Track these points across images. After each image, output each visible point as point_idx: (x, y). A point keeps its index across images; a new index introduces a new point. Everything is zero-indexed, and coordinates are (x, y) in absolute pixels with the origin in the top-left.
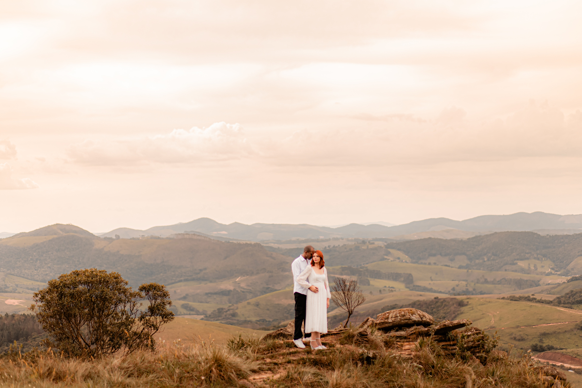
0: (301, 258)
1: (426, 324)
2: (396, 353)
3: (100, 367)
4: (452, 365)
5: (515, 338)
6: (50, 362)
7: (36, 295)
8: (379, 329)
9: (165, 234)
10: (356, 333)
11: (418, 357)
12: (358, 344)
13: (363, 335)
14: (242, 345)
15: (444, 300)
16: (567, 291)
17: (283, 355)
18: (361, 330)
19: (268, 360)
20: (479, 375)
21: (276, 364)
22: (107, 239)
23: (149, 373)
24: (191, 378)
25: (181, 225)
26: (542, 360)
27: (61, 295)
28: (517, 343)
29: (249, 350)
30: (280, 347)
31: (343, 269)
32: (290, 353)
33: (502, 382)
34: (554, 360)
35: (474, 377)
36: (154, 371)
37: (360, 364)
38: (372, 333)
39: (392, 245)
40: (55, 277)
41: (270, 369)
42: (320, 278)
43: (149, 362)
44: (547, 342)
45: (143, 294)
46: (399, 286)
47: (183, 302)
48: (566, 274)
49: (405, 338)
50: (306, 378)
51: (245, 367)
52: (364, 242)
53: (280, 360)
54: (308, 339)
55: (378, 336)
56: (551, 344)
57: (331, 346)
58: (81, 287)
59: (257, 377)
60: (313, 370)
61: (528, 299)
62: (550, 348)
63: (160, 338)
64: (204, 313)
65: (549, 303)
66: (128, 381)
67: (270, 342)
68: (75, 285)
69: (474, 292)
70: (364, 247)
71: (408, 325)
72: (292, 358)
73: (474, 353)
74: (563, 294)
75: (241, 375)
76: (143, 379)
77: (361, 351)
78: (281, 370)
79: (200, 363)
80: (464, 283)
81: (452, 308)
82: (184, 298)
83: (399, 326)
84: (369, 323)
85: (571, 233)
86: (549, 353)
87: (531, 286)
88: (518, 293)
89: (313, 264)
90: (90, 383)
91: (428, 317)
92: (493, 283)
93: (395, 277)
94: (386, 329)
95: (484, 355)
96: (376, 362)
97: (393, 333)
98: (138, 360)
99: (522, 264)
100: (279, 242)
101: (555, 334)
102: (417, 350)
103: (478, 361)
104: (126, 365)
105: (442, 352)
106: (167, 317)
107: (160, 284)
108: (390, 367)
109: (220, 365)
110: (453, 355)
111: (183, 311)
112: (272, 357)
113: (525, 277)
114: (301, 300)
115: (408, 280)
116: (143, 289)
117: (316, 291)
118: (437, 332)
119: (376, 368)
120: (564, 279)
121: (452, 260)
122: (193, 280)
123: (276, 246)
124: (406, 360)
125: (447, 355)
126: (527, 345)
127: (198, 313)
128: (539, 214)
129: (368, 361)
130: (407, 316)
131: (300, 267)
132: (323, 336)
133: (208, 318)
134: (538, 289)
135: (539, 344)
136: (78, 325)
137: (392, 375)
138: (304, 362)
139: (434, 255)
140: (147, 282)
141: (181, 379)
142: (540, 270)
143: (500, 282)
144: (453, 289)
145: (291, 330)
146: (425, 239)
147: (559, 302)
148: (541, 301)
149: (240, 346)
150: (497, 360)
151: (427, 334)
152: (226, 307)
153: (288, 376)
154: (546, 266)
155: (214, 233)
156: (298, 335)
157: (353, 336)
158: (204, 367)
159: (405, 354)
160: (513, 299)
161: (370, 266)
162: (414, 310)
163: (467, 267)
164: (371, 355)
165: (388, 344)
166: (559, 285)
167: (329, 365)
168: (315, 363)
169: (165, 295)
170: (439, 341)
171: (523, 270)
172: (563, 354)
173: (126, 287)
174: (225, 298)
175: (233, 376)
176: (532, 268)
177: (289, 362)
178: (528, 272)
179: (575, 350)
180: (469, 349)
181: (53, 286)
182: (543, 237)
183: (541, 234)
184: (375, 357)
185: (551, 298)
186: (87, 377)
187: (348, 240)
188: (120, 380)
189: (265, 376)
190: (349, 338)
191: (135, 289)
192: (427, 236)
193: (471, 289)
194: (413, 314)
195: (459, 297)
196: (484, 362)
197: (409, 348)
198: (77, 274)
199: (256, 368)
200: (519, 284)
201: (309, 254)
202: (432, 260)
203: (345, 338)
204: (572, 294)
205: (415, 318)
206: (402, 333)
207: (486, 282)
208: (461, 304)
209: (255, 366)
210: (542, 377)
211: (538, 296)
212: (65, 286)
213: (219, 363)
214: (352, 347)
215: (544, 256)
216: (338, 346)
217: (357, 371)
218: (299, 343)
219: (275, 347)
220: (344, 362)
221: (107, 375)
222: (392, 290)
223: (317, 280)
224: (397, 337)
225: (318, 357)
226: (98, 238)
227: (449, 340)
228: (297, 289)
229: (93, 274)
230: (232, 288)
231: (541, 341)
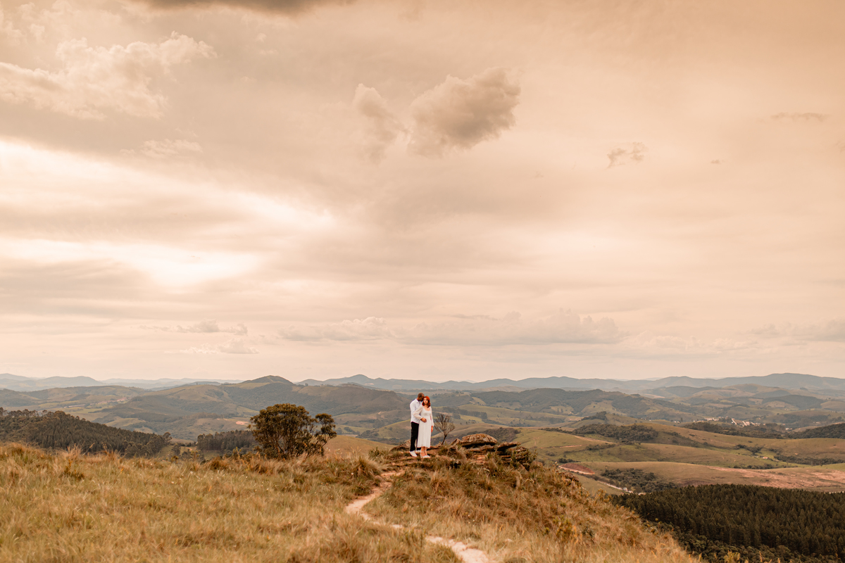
0: (416, 401)
1: (492, 444)
2: (473, 461)
3: (289, 465)
4: (508, 470)
5: (549, 454)
6: (258, 461)
7: (252, 419)
8: (463, 446)
9: (336, 384)
10: (449, 448)
11: (487, 464)
12: (450, 455)
13: (453, 450)
14: (377, 454)
15: (506, 429)
16: (581, 426)
17: (403, 460)
18: (452, 446)
19: (394, 464)
20: (524, 477)
21: (398, 466)
22: (300, 386)
23: (319, 469)
24: (345, 473)
25: (346, 379)
26: (565, 469)
27: (267, 419)
28: (550, 457)
29: (382, 457)
30: (401, 456)
31: (444, 408)
32: (408, 460)
33: (538, 482)
34: (573, 468)
35: (521, 478)
36: (322, 468)
37: (450, 468)
38: (459, 449)
39: (474, 395)
40: (264, 408)
41: (394, 470)
42: (428, 413)
43: (320, 463)
44: (568, 457)
45: (318, 420)
46: (478, 420)
47: (345, 426)
48: (580, 416)
49: (479, 452)
50: (416, 476)
51: (379, 467)
52: (457, 392)
53: (401, 464)
54: (419, 451)
55: (462, 451)
56: (571, 458)
57: (433, 456)
58: (280, 415)
59: (386, 474)
60: (421, 471)
61: (557, 430)
62: (571, 461)
63: (327, 448)
64: (358, 433)
65: (570, 433)
66: (306, 474)
67: (395, 452)
68: (276, 413)
69: (524, 425)
70: (458, 396)
71: (481, 444)
72: (408, 463)
73: (521, 463)
74: (579, 428)
75: (376, 472)
76: (315, 473)
77: (451, 460)
78: (402, 470)
79: (351, 464)
80: (518, 419)
81: (510, 434)
82: (346, 424)
83: (476, 445)
84: (457, 442)
85: (584, 390)
86: (570, 464)
87: (559, 422)
88: (551, 426)
89: (423, 404)
90: (282, 475)
91: (493, 440)
92: (535, 419)
93: (476, 414)
94: (467, 446)
95: (528, 464)
96: (461, 467)
97: (472, 449)
98: (313, 461)
99: (554, 408)
100: (405, 391)
101: (573, 452)
102: (486, 460)
103: (524, 468)
104: (305, 464)
105: (502, 462)
106: (332, 435)
107: (328, 414)
108: (469, 470)
109: (363, 466)
110: (509, 464)
111: (346, 432)
112: (396, 462)
113: (555, 416)
114: (415, 427)
115: (484, 416)
116: (317, 417)
117: (425, 421)
118: (499, 449)
119: (460, 471)
120: (579, 418)
121: (511, 405)
122: (352, 412)
123: (403, 393)
124: (479, 466)
125: (505, 464)
126: (556, 458)
127: (354, 433)
128: (564, 378)
129: (456, 466)
130: (481, 439)
131: (415, 405)
132: (428, 450)
133: (361, 436)
134: (564, 424)
135: (564, 458)
136: (277, 438)
137: (470, 475)
138: (416, 466)
139: (500, 402)
140: (321, 413)
141: (339, 474)
142: (565, 412)
143: (540, 419)
144: (512, 423)
145: (408, 445)
146: (495, 392)
147: (576, 433)
148: (565, 432)
149: (376, 454)
150: (536, 468)
151: (493, 450)
152: (371, 429)
153: (406, 474)
154: (569, 410)
155: (366, 384)
156: (413, 448)
157: (447, 450)
158: (353, 467)
159: (479, 462)
160: (548, 430)
161: (461, 407)
162: (485, 435)
163: (520, 409)
164: (457, 463)
165: (468, 456)
166: (576, 422)
167: (431, 468)
168: (423, 466)
169: (332, 421)
170: (500, 455)
171: (554, 412)
172: (578, 465)
173: (308, 415)
174: (371, 424)
175: (372, 473)
176: (560, 411)
177: (407, 465)
178: (558, 413)
179: (585, 462)
180: (518, 460)
181: (263, 414)
182: (567, 392)
183: (566, 390)
184: (460, 464)
185: (571, 430)
186: (281, 471)
187: (447, 391)
188: (301, 473)
189: (391, 474)
190: (444, 452)
191: (313, 417)
192: (496, 390)
193: (522, 423)
194: (484, 437)
195: (515, 428)
196: (527, 468)
197: (481, 458)
198: (278, 406)
199: (386, 468)
200: (552, 420)
201: (421, 398)
202: (499, 404)
203: (442, 451)
204: (584, 428)
205: (486, 440)
206: (477, 449)
207: (532, 419)
208: (516, 432)
209: (385, 467)
210: (564, 479)
211: (563, 429)
212: (270, 413)
213: (363, 464)
214: (446, 457)
215: (568, 404)
216: (437, 456)
217: (449, 472)
218: (413, 454)
219: (398, 456)
220: (441, 466)
221: (293, 470)
222: (474, 422)
223: (426, 414)
224: (474, 452)
225: (424, 463)
226: (295, 385)
227: (506, 454)
228: (413, 420)
229: (287, 407)
230: (376, 418)
231: (565, 456)
